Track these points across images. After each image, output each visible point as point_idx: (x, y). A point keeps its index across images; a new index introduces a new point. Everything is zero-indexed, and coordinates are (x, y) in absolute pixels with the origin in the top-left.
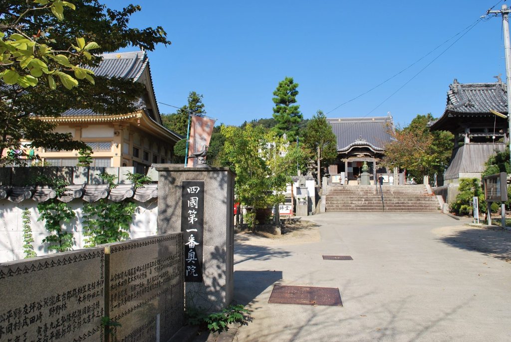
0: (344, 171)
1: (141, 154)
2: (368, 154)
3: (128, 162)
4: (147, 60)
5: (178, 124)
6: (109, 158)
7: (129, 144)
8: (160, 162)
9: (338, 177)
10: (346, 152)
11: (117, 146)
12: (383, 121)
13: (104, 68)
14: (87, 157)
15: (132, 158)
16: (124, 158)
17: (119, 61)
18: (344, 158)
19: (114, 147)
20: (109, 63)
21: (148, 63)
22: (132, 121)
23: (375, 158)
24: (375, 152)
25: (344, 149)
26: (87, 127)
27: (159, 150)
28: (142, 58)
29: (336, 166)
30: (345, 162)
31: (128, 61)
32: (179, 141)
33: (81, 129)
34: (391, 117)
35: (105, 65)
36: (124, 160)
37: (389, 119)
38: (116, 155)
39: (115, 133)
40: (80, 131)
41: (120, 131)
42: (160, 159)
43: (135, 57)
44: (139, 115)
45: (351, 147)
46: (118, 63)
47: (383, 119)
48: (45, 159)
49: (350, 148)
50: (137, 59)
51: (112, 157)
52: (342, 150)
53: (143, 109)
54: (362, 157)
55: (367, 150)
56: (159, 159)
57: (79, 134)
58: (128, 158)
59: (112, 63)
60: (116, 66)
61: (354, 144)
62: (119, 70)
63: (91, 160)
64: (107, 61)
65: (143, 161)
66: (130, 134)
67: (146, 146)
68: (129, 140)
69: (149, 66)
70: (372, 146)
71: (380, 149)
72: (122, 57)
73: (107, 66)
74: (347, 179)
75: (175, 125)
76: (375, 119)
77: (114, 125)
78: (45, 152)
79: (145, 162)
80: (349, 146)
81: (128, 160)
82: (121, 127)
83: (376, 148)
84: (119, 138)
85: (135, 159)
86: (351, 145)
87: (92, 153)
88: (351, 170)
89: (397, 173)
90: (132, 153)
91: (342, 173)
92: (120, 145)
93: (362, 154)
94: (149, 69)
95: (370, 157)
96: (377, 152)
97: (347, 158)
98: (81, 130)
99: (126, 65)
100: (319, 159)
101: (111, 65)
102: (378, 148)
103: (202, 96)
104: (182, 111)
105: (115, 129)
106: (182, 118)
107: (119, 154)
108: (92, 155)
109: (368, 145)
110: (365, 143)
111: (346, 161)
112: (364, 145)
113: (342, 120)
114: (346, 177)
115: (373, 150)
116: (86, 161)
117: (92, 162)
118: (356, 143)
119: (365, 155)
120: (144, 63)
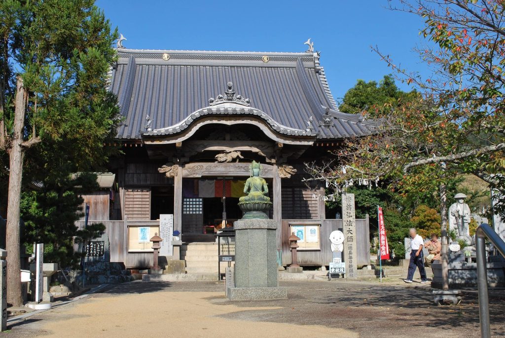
0: (170, 210)
2: (255, 150)
9: (151, 232)
10: (179, 141)
12: (293, 64)
18: (170, 163)
23: (279, 164)
24: (281, 141)
25: (170, 129)
29: (147, 195)
30: (172, 179)
34: (315, 54)
37: (310, 59)
45: (196, 121)
47: (293, 59)
49: (190, 127)
52: (162, 131)
54: (234, 160)
55: (251, 134)
61: (205, 111)
70: (271, 121)
71: (296, 131)
74: (178, 240)
76: (271, 59)
80: (189, 119)
83: (282, 128)
86: (197, 114)
88: (196, 207)
89: (353, 219)
91: (165, 219)
93: (234, 151)
95: (261, 160)
96: (288, 142)
97: (183, 165)
100: (17, 143)
102: (289, 130)
109: (258, 118)
110: (247, 109)
111: (178, 173)
112: (243, 116)
113: (172, 56)
114: (175, 233)
115: (273, 137)
118: (214, 108)
119: (243, 153)
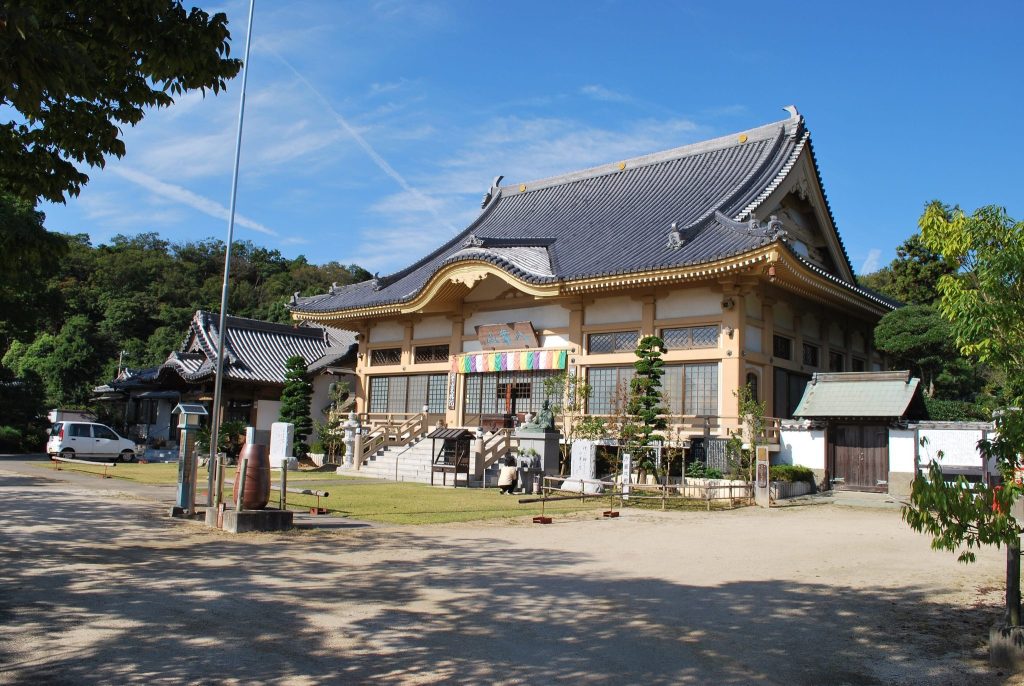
1: (797, 349)
3: (760, 369)
4: (806, 135)
5: (899, 279)
6: (714, 362)
7: (762, 328)
8: (851, 366)
11: (731, 335)
13: (712, 167)
14: (652, 362)
15: (771, 361)
16: (748, 362)
17: (745, 147)
19: (723, 336)
20: (724, 156)
21: (809, 141)
22: (759, 272)
26: (668, 294)
27: (847, 340)
28: (794, 131)
31: (762, 145)
32: (889, 314)
33: (655, 301)
35: (715, 161)
36: (748, 366)
38: (729, 354)
39: (725, 305)
40: (651, 306)
41: (736, 299)
42: (850, 361)
43: (779, 134)
44: (772, 256)
46: (741, 154)
48: (587, 369)
50: (783, 137)
51: (720, 360)
53: (780, 239)
56: (848, 360)
57: (651, 312)
58: (762, 362)
59: (730, 155)
60: (739, 158)
62: (745, 166)
63: (662, 369)
64: (719, 154)
65: (802, 368)
66: (763, 305)
67: (811, 333)
68: (763, 320)
69: (811, 148)
72: (751, 139)
73: (719, 164)
75: (894, 281)
77: (721, 286)
78: (588, 354)
79: (806, 369)
81: (762, 365)
82: (738, 289)
84: (734, 316)
85: (780, 362)
87: (665, 351)
90: (770, 348)
92: (736, 332)
94: (813, 154)
98: (654, 304)
99: (758, 154)
101: (727, 159)
103: (956, 208)
104: (910, 248)
105: (725, 296)
106: (910, 265)
107: (736, 353)
108: (664, 357)
116: (652, 372)
117: (664, 373)
120: (798, 142)
